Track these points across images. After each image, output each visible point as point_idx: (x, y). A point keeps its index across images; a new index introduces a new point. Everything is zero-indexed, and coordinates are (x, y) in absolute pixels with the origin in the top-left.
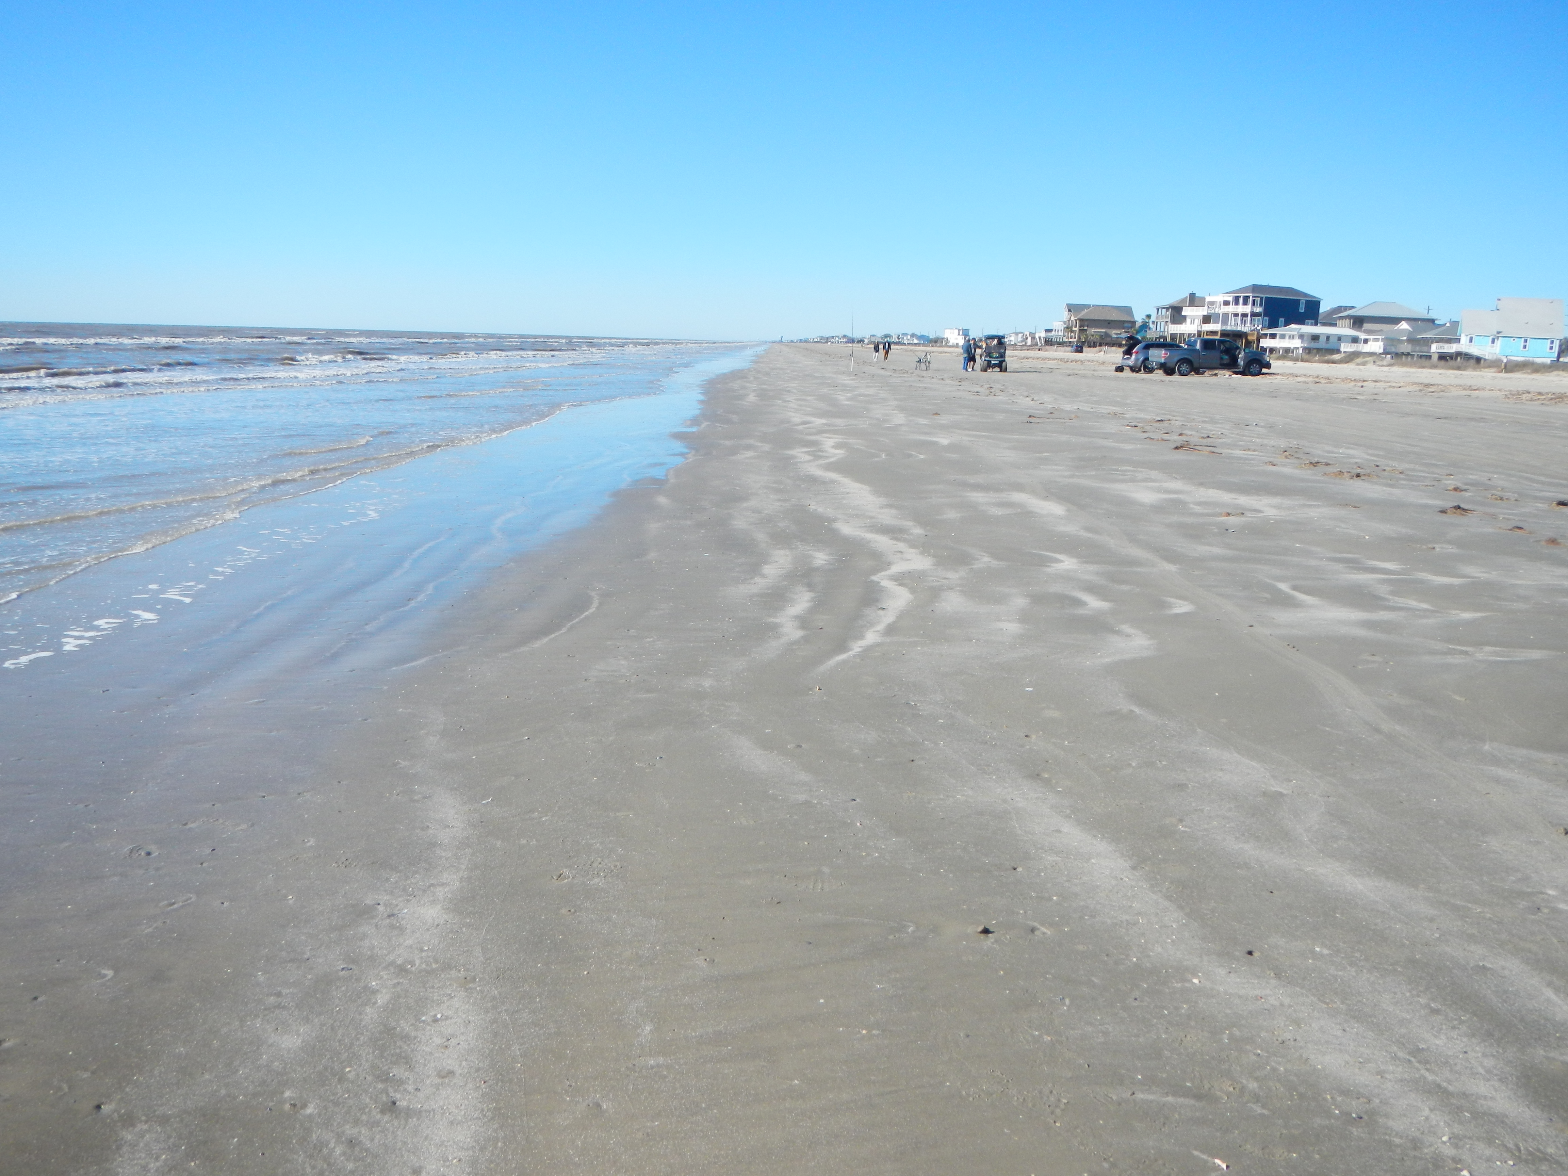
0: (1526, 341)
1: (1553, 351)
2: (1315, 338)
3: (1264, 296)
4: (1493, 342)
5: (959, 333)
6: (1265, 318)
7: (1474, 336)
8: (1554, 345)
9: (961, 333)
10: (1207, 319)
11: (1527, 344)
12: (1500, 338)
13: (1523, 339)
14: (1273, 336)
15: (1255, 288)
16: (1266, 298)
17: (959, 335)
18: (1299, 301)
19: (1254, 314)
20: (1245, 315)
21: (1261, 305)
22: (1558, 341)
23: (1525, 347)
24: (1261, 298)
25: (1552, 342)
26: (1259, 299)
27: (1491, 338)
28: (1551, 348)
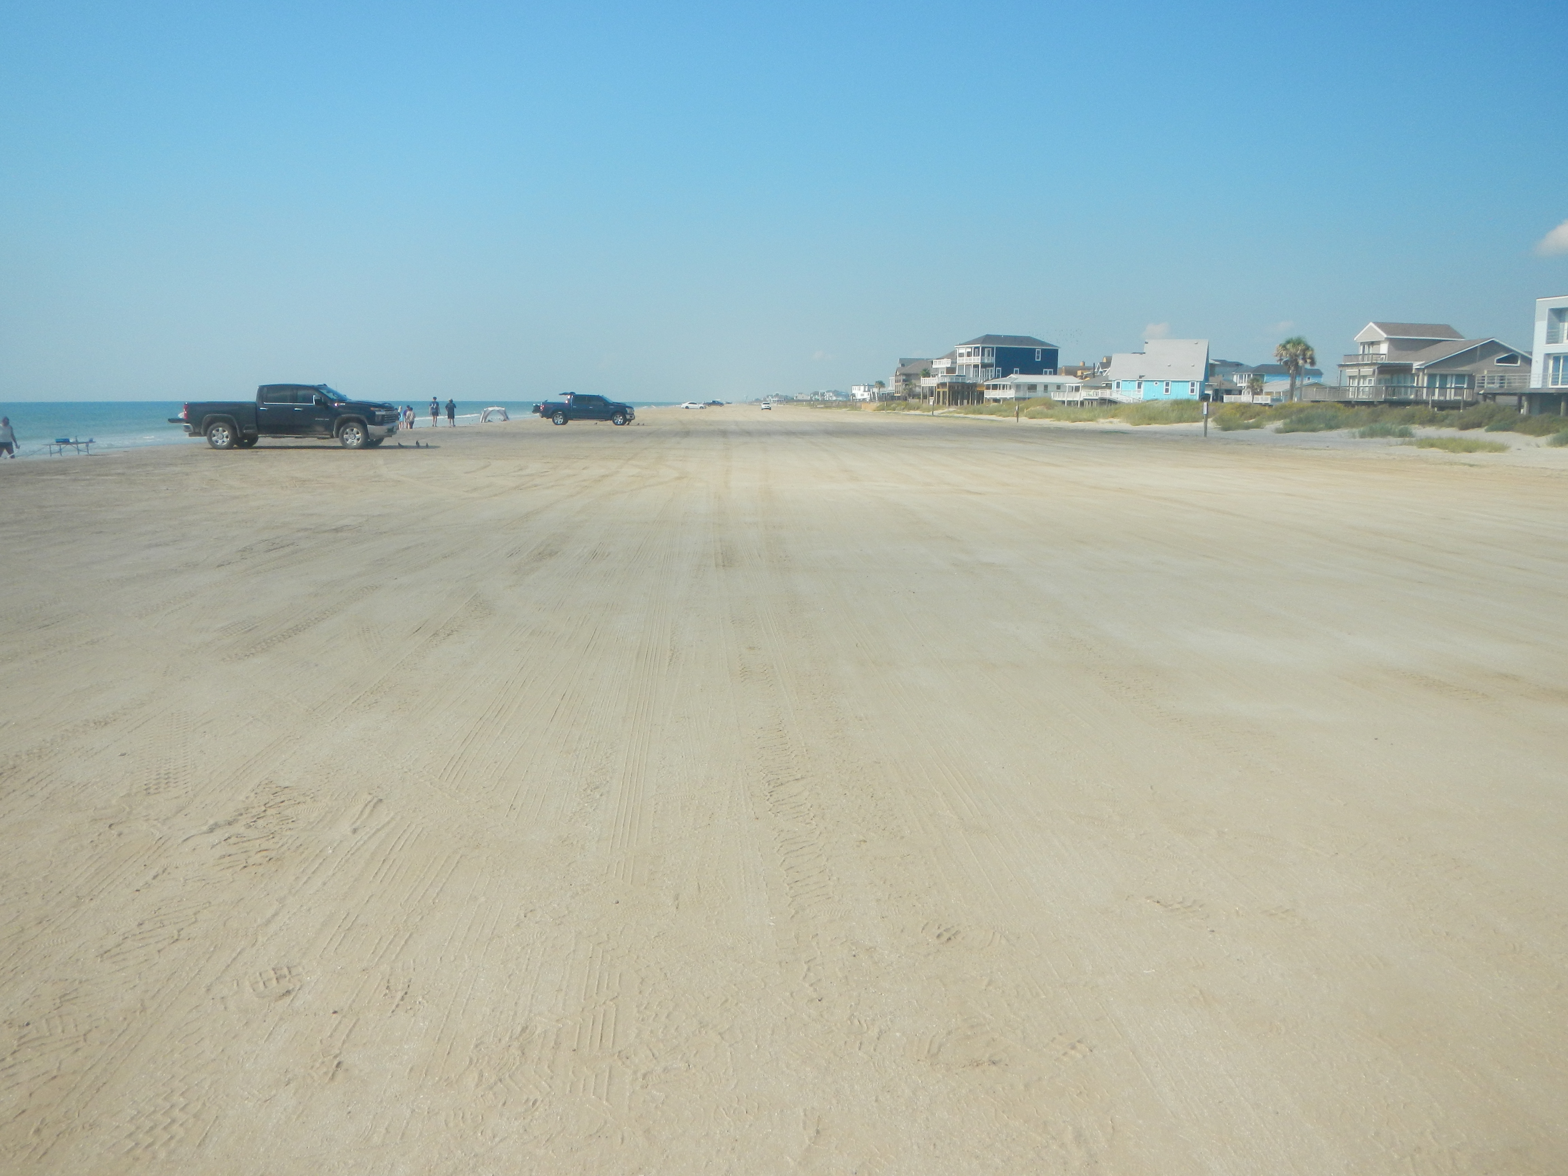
0: (1167, 384)
1: (1195, 393)
2: (1032, 387)
3: (995, 346)
4: (1139, 386)
5: (865, 389)
6: (997, 369)
7: (1120, 381)
8: (1195, 388)
9: (867, 390)
10: (951, 370)
11: (1169, 388)
12: (1143, 383)
13: (1165, 383)
14: (995, 387)
15: (987, 339)
16: (996, 348)
17: (865, 391)
18: (1034, 349)
19: (984, 366)
20: (976, 366)
21: (993, 355)
22: (1199, 383)
23: (1167, 390)
24: (993, 349)
25: (1193, 385)
26: (991, 349)
27: (1137, 382)
28: (1192, 391)
